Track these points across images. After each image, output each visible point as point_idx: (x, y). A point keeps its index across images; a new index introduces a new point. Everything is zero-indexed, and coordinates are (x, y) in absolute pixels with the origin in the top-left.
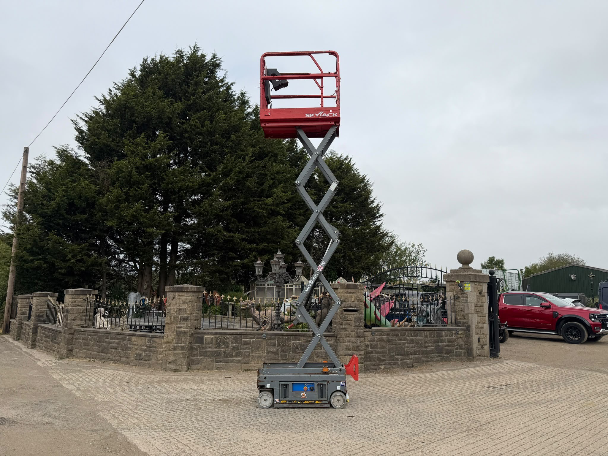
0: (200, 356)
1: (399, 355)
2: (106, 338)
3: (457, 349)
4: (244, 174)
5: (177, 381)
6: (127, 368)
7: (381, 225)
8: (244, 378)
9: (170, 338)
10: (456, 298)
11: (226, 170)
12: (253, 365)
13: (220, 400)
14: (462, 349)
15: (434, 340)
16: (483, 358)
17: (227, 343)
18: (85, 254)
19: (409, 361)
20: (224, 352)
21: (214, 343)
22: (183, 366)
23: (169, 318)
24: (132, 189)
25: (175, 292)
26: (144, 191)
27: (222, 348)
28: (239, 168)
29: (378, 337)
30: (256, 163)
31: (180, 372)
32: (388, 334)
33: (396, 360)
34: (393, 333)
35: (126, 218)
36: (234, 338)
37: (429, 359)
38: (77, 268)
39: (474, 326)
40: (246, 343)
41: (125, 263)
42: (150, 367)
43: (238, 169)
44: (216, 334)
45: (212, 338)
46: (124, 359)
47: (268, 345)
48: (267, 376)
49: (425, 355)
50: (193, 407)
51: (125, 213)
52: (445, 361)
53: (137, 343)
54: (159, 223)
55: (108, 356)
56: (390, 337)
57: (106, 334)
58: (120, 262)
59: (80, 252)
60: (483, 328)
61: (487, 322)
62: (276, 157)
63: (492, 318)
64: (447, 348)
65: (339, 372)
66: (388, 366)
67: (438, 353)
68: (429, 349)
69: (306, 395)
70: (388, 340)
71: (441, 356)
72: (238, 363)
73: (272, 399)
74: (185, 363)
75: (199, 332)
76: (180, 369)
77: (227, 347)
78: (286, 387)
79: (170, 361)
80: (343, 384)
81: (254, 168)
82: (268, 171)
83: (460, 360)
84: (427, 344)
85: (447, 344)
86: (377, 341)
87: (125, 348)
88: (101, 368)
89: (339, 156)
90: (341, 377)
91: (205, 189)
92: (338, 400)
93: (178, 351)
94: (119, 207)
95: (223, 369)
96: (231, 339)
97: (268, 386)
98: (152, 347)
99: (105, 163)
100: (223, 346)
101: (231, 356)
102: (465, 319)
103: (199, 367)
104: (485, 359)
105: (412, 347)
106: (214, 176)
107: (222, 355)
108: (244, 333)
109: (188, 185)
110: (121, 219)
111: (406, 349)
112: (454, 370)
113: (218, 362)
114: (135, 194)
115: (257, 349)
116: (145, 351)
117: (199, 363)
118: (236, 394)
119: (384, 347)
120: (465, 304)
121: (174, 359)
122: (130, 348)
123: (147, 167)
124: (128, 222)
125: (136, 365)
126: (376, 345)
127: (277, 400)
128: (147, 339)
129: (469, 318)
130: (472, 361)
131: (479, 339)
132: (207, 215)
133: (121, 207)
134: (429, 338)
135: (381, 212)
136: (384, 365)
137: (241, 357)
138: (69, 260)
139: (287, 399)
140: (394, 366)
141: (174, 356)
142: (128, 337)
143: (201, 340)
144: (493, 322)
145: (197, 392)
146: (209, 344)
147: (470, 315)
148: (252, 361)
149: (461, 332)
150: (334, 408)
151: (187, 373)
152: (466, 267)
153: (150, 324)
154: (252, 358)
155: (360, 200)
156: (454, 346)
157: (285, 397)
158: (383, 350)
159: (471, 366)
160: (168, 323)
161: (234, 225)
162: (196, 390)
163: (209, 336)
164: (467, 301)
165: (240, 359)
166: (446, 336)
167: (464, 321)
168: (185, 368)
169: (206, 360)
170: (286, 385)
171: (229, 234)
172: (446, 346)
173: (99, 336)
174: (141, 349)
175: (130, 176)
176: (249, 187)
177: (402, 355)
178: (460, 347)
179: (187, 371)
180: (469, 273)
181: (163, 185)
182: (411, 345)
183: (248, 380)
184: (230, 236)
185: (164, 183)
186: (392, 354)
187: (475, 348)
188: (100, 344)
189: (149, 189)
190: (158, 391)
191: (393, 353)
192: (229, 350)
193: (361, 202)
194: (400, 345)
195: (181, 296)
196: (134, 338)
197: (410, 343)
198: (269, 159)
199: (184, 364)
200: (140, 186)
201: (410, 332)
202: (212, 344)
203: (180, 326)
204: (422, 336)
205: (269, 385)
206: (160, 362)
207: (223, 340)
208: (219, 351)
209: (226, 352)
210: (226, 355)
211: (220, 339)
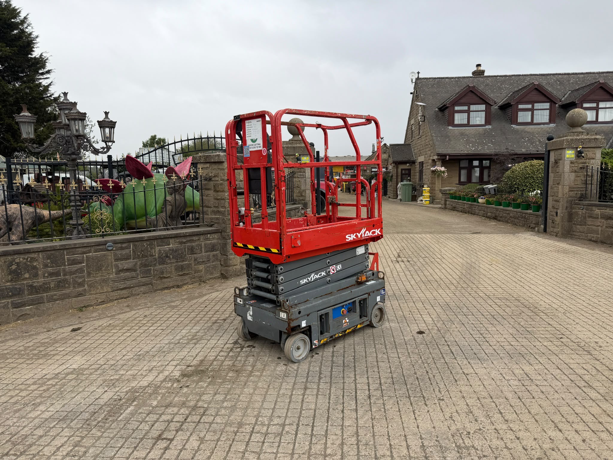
10: (294, 174)
12: (92, 297)
17: (35, 268)
20: (31, 286)
27: (25, 279)
36: (48, 258)
47: (116, 260)
48: (301, 308)
69: (348, 321)
72: (63, 299)
73: (309, 343)
77: (36, 275)
80: (382, 292)
95: (32, 317)
96: (40, 260)
97: (304, 324)
100: (27, 275)
101: (47, 289)
102: (302, 196)
107: (26, 292)
108: (70, 245)
113: (16, 306)
115: (99, 269)
129: (307, 195)
137: (69, 287)
139: (327, 335)
148: (90, 291)
150: (375, 327)
154: (90, 286)
170: (326, 314)
192: (40, 281)
205: (305, 322)
207: (25, 263)
208: (17, 286)
209: (35, 285)
210: (33, 289)
211: (18, 264)
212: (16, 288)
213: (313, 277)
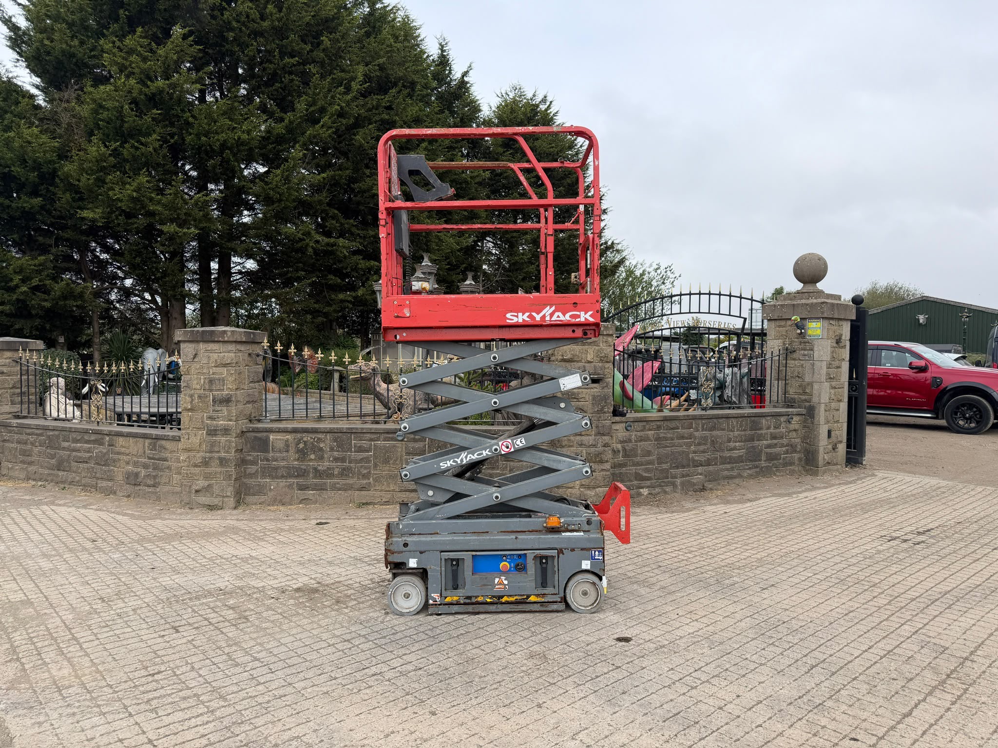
0: (264, 476)
1: (677, 467)
2: (64, 441)
3: (787, 452)
4: (349, 119)
5: (207, 535)
6: (108, 502)
7: (603, 229)
8: (359, 523)
9: (195, 440)
10: (788, 352)
11: (312, 109)
12: (378, 494)
13: (298, 590)
14: (795, 451)
15: (745, 435)
16: (835, 467)
17: (321, 449)
18: (48, 276)
19: (697, 479)
20: (315, 469)
21: (292, 450)
22: (226, 499)
23: (188, 399)
24: (126, 145)
25: (198, 342)
26: (151, 149)
27: (311, 460)
28: (338, 105)
29: (639, 434)
30: (373, 100)
31: (219, 512)
32: (659, 428)
33: (672, 478)
34: (669, 423)
35: (119, 204)
36: (335, 440)
37: (735, 473)
38: (33, 302)
39: (823, 407)
40: (360, 450)
41: (136, 295)
42: (159, 499)
43: (337, 107)
44: (295, 431)
45: (287, 441)
46: (103, 484)
47: (408, 454)
48: (409, 539)
49: (728, 466)
50: (230, 614)
51: (116, 193)
52: (763, 476)
53: (127, 452)
54: (186, 214)
55: (71, 476)
56: (662, 433)
57: (63, 433)
58: (127, 293)
59: (39, 272)
60: (838, 410)
61: (846, 400)
62: (413, 90)
63: (854, 391)
64: (768, 450)
65: (586, 527)
66: (657, 490)
67: (751, 461)
68: (735, 454)
69: (506, 582)
70: (658, 439)
71: (757, 467)
72: (345, 490)
73: (424, 594)
74: (230, 491)
75: (257, 428)
76: (220, 504)
77: (321, 458)
78: (458, 564)
79: (197, 488)
80: (598, 556)
81: (370, 110)
82: (397, 115)
83: (792, 473)
84: (732, 444)
85: (769, 442)
86: (636, 441)
87: (104, 461)
88: (53, 503)
89: (529, 95)
90: (590, 540)
91: (274, 148)
92: (585, 593)
93: (215, 468)
94: (104, 182)
95: (316, 502)
96: (328, 442)
97: (413, 563)
98: (158, 459)
99: (70, 94)
100: (313, 457)
101: (331, 476)
102: (805, 393)
103: (263, 498)
104: (837, 470)
105: (704, 452)
106: (291, 122)
107: (311, 475)
108: (357, 429)
109: (239, 138)
110: (111, 203)
111: (691, 456)
112: (789, 495)
113: (303, 488)
114: (133, 156)
115: (386, 461)
116: (145, 466)
117: (261, 490)
118: (338, 570)
119: (649, 453)
120: (807, 365)
121: (206, 483)
122: (114, 461)
123: (153, 100)
124: (123, 211)
125: (129, 496)
126: (634, 450)
127: (436, 596)
128: (147, 441)
129: (815, 392)
130: (815, 474)
131: (829, 432)
132: (280, 201)
133: (107, 181)
134: (736, 433)
135: (604, 205)
136: (648, 487)
137: (353, 478)
138: (17, 286)
139: (461, 592)
140: (668, 489)
141: (207, 477)
142: (107, 438)
143: (263, 445)
144: (856, 398)
145: (247, 568)
146: (280, 451)
147: (816, 386)
148: (375, 486)
149: (796, 419)
150: (574, 611)
151: (235, 512)
152: (810, 288)
154: (375, 480)
155: (569, 181)
156: (782, 446)
157: (456, 587)
158: (647, 458)
159: (818, 485)
160: (189, 410)
161: (334, 222)
162: (245, 560)
163: (279, 436)
164: (811, 358)
165: (350, 481)
166: (769, 428)
167: (803, 397)
168: (231, 502)
169: (275, 485)
170: (458, 560)
171: (326, 240)
172: (769, 446)
173: (49, 437)
174: (136, 464)
175: (121, 117)
176: (361, 146)
177: (683, 467)
178: (792, 448)
179: (235, 508)
180: (820, 300)
181: (188, 139)
182: (702, 448)
183: (365, 528)
184: (328, 244)
185: (191, 134)
186: (665, 466)
187: (821, 450)
188: (52, 452)
189: (161, 146)
190: (156, 564)
191: (667, 463)
192: (324, 465)
193: (569, 185)
194: (681, 449)
195: (212, 351)
196: (121, 441)
197: (699, 444)
198: (399, 92)
199: (229, 494)
200: (143, 140)
201: (700, 422)
202: (287, 451)
203: (215, 415)
204: (724, 430)
205: (415, 560)
206: (178, 489)
207: (312, 443)
208: (303, 467)
209: (319, 468)
210: (318, 474)
211: (305, 442)
212: (301, 469)
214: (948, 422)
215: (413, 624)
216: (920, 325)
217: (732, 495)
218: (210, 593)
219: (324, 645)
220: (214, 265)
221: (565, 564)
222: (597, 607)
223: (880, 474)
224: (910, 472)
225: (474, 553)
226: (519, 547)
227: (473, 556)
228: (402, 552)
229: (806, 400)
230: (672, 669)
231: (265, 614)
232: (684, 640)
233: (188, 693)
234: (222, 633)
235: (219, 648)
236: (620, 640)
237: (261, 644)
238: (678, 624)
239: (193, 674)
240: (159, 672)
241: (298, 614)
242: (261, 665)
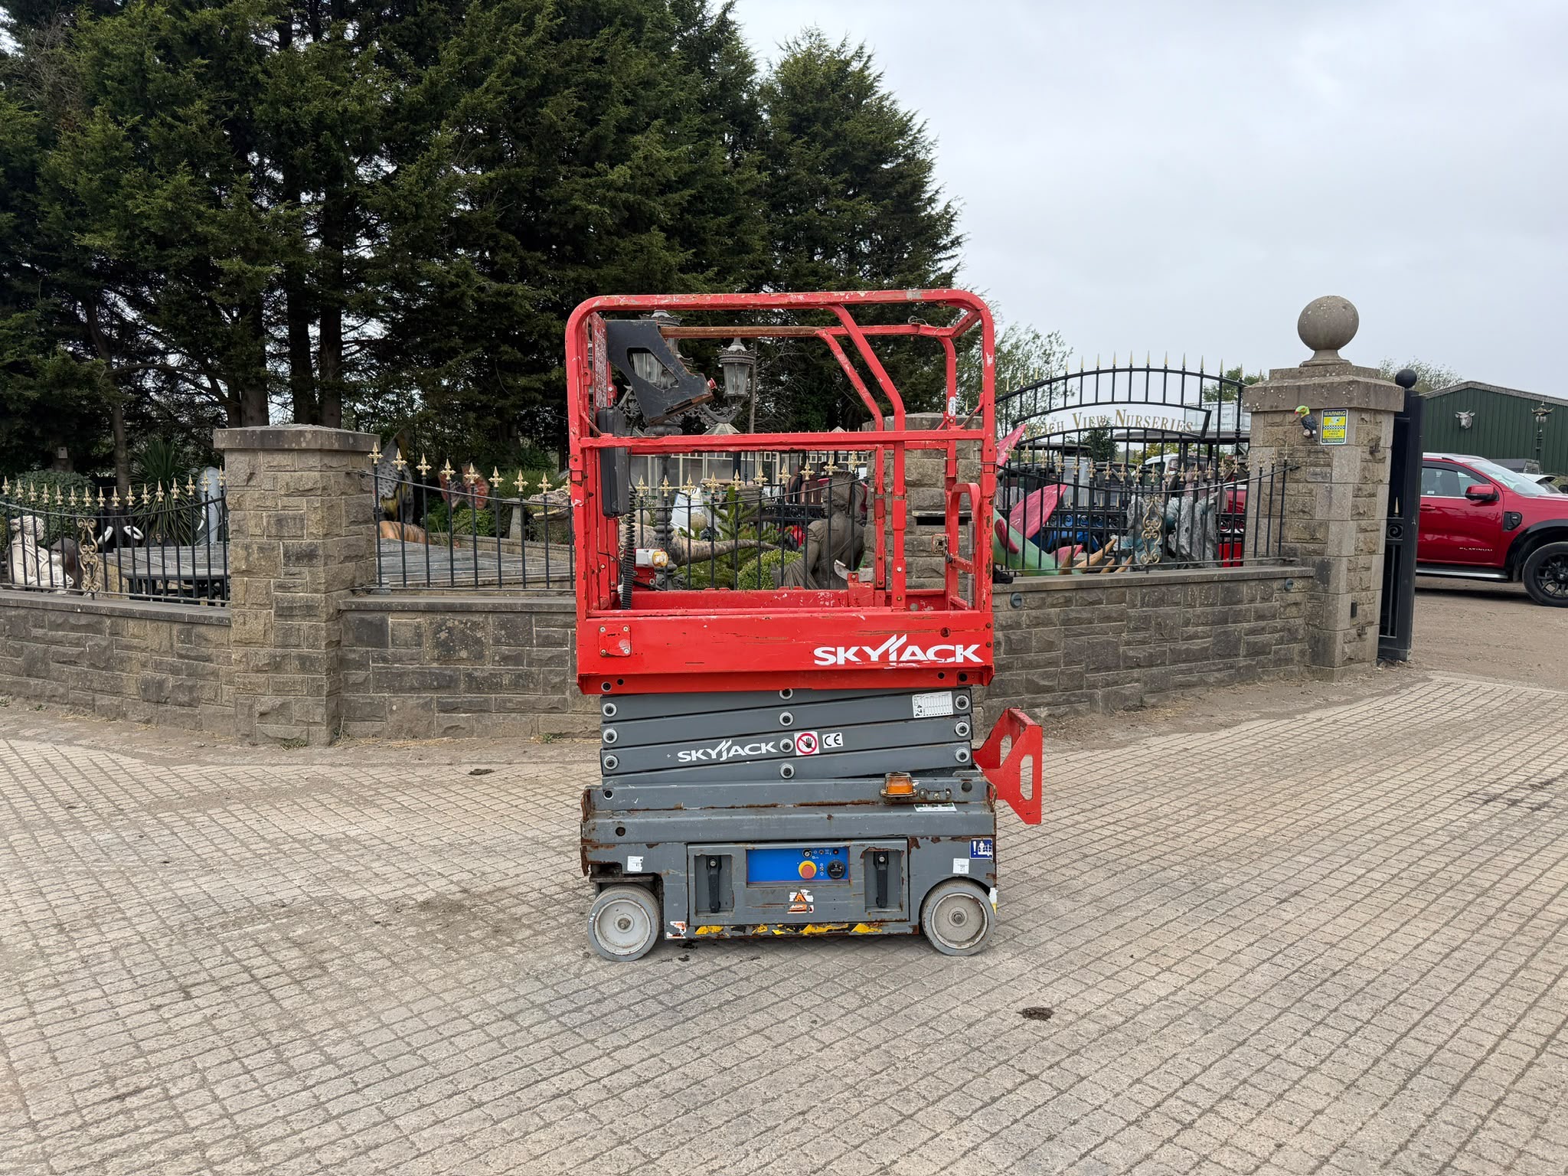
0: (379, 688)
1: (1098, 670)
2: (35, 626)
3: (1281, 642)
4: (531, 77)
5: (273, 795)
6: (111, 733)
7: (955, 270)
8: (545, 772)
9: (256, 626)
10: (1287, 470)
11: (469, 59)
12: (578, 718)
13: (426, 905)
14: (1295, 640)
15: (1213, 613)
16: (1358, 666)
17: (478, 641)
18: (32, 346)
19: (1130, 688)
20: (469, 675)
21: (427, 643)
22: (313, 728)
23: (242, 553)
24: (153, 121)
25: (254, 451)
26: (194, 128)
27: (461, 660)
28: (513, 54)
29: (1034, 613)
30: (572, 47)
31: (302, 751)
32: (1068, 602)
33: (1089, 687)
34: (1084, 594)
35: (146, 224)
36: (503, 626)
37: (1194, 678)
38: (9, 391)
39: (1344, 565)
40: (547, 642)
41: (186, 380)
42: (199, 726)
43: (510, 57)
44: (431, 609)
45: (418, 627)
46: (104, 700)
48: (628, 821)
49: (1183, 666)
50: (293, 958)
51: (138, 204)
52: (1242, 682)
53: (143, 644)
54: (258, 240)
55: (50, 686)
56: (1074, 611)
57: (33, 612)
58: (171, 376)
59: (18, 339)
60: (1368, 569)
61: (1382, 550)
62: (640, 31)
63: (1396, 536)
64: (1251, 638)
65: (961, 796)
66: (1063, 709)
67: (1221, 656)
68: (1196, 645)
69: (810, 899)
70: (1066, 622)
71: (1232, 667)
72: (522, 712)
73: (655, 921)
74: (320, 714)
75: (365, 604)
76: (304, 737)
77: (479, 657)
78: (719, 866)
79: (263, 709)
80: (983, 850)
81: (567, 63)
82: (611, 73)
83: (1288, 677)
84: (1191, 629)
85: (1253, 624)
86: (1028, 626)
87: (104, 661)
88: (15, 735)
89: (834, 46)
90: (969, 821)
91: (406, 128)
92: (958, 919)
93: (292, 675)
94: (117, 184)
95: (471, 733)
96: (490, 629)
97: (634, 864)
98: (196, 659)
99: (53, 33)
100: (464, 654)
101: (496, 687)
102: (1314, 539)
103: (378, 726)
104: (1364, 671)
105: (1143, 642)
106: (433, 84)
107: (462, 686)
108: (540, 605)
109: (345, 110)
110: (130, 223)
111: (1121, 649)
112: (1289, 715)
113: (448, 709)
114: (166, 140)
116: (175, 671)
117: (375, 713)
118: (502, 865)
119: (1050, 646)
120: (1320, 491)
121: (279, 701)
122: (122, 661)
123: (198, 42)
124: (154, 235)
125: (148, 722)
126: (1025, 640)
127: (678, 924)
128: (176, 628)
129: (1331, 537)
130: (1329, 677)
131: (1354, 606)
132: (417, 218)
133: (123, 182)
134: (1199, 610)
135: (957, 229)
136: (1048, 704)
137: (535, 690)
139: (726, 918)
140: (1081, 707)
141: (278, 691)
142: (108, 622)
143: (377, 635)
144: (1398, 548)
145: (337, 859)
146: (406, 645)
147: (1334, 528)
148: (574, 705)
149: (1298, 584)
150: (936, 951)
151: (330, 750)
152: (1326, 357)
153: (202, 572)
154: (574, 695)
155: (899, 188)
156: (1275, 630)
157: (716, 908)
158: (1047, 655)
159: (1335, 698)
160: (243, 573)
161: (509, 255)
162: (335, 844)
163: (404, 619)
164: (1327, 478)
165: (531, 697)
166: (1252, 601)
167: (1311, 547)
168: (322, 732)
169: (402, 705)
170: (719, 859)
171: (495, 285)
172: (1253, 632)
173: (9, 619)
174: (158, 666)
175: (141, 72)
176: (552, 125)
177: (1108, 669)
178: (1291, 636)
179: (330, 744)
180: (1346, 378)
181: (258, 110)
182: (1140, 636)
183: (556, 781)
184: (498, 293)
185: (261, 102)
186: (1076, 668)
187: (1340, 636)
188: (17, 644)
189: (212, 123)
190: (173, 853)
191: (1079, 663)
192: (484, 669)
193: (899, 195)
194: (1104, 638)
195: (280, 468)
196: (132, 626)
197: (1136, 629)
198: (616, 34)
199: (318, 719)
200: (180, 111)
201: (1138, 591)
202: (419, 645)
203: (289, 581)
204: (1177, 604)
205: (638, 859)
206: (231, 710)
207: (462, 631)
208: (448, 672)
209: (476, 674)
210: (475, 684)
211: (450, 630)
212: (445, 675)
213: (725, 749)
214: (1528, 587)
215: (634, 979)
216: (1462, 428)
217: (1191, 715)
218: (259, 913)
219: (463, 1025)
220: (314, 331)
221: (922, 865)
222: (981, 944)
223: (1438, 678)
224: (1485, 674)
225: (750, 846)
226: (834, 835)
227: (747, 851)
228: (613, 845)
229: (1315, 552)
230: (1138, 1081)
231: (359, 958)
232: (1151, 1015)
233: (185, 1140)
234: (273, 999)
235: (262, 1034)
236: (1031, 1014)
237: (341, 1025)
238: (1135, 979)
239: (203, 1095)
240: (138, 1091)
241: (421, 957)
242: (337, 1072)
